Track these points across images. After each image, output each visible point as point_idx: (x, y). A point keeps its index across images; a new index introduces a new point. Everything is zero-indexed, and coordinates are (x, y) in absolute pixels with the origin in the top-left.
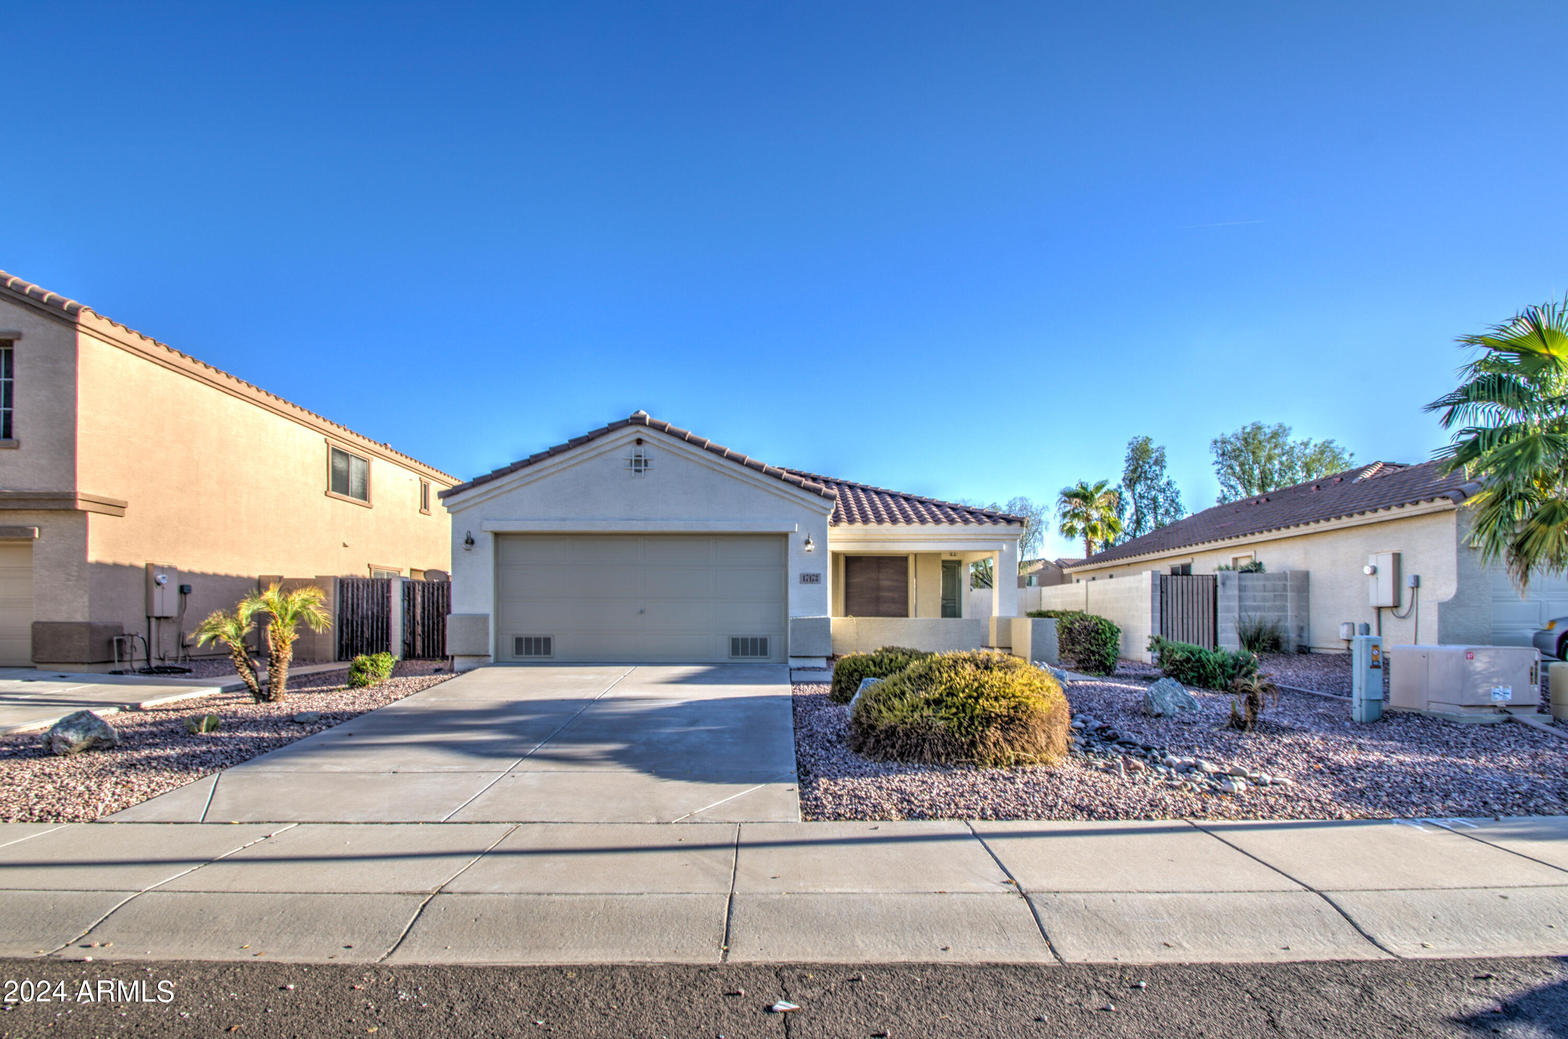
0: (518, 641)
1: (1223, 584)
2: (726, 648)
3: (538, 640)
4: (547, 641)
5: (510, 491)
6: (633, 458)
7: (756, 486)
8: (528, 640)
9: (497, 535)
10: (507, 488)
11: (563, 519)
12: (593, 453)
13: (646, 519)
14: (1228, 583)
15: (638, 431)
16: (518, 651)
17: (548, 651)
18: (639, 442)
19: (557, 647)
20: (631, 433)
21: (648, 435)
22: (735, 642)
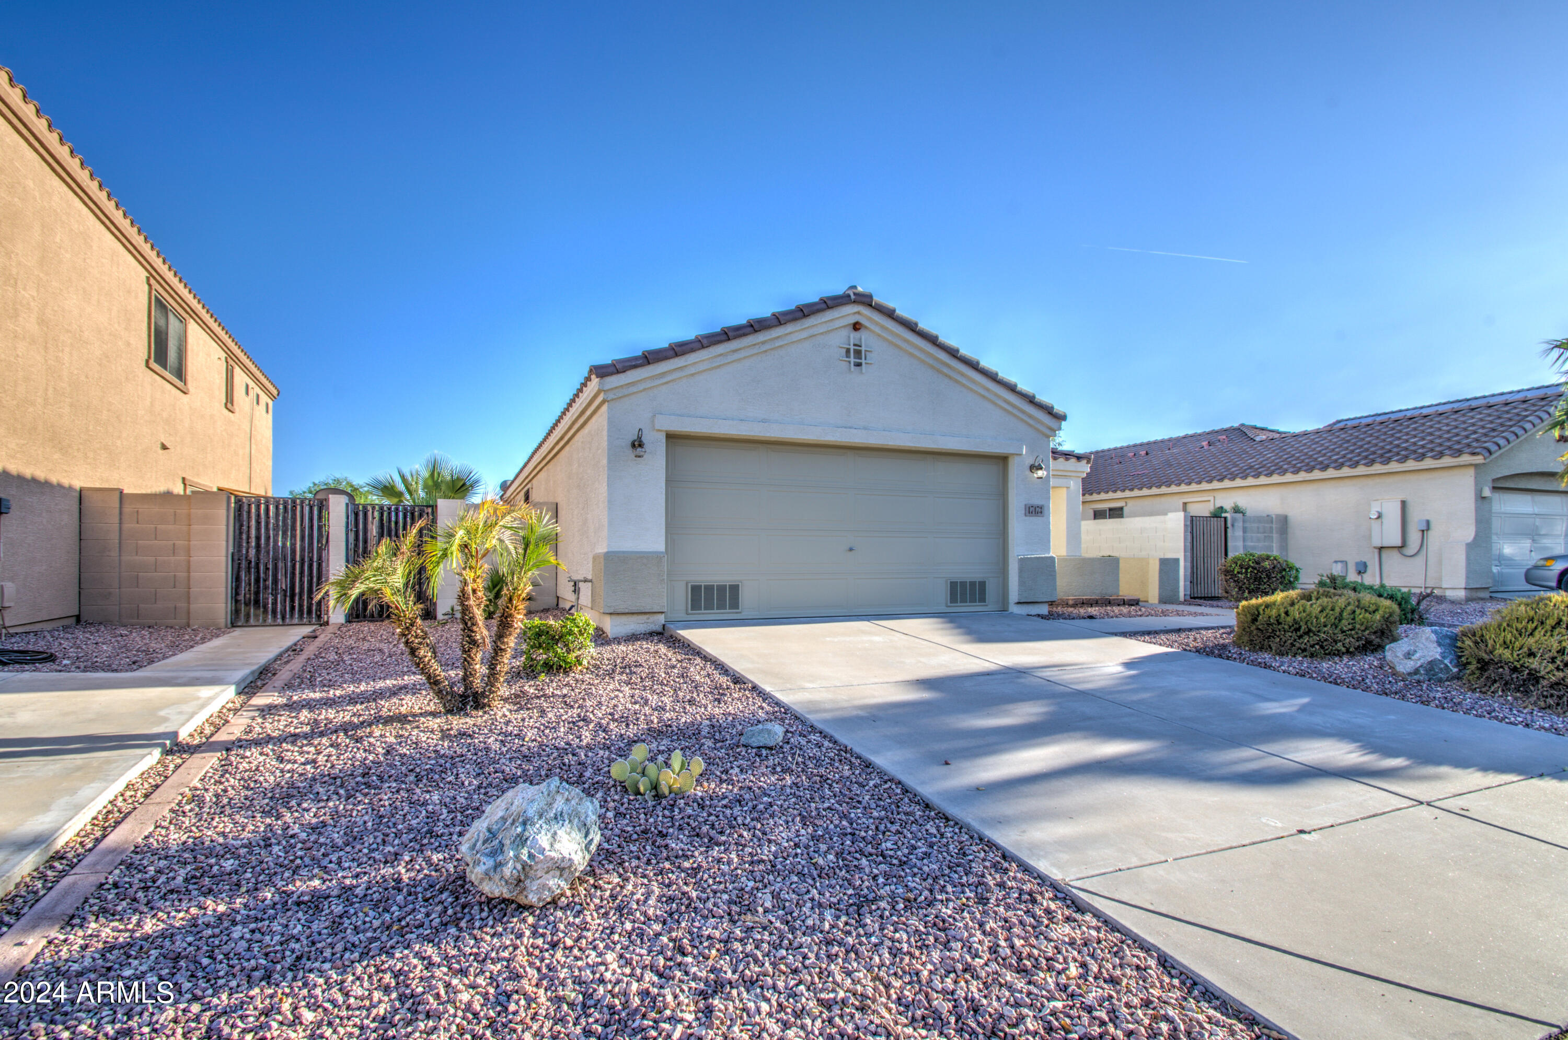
0: (696, 589)
1: (1233, 525)
2: (943, 593)
3: (722, 588)
4: (735, 589)
5: (693, 375)
6: (852, 348)
7: (983, 397)
8: (709, 588)
9: (672, 437)
10: (692, 370)
11: (764, 421)
12: (804, 334)
13: (865, 428)
14: (1236, 524)
15: (858, 313)
16: (695, 604)
17: (735, 604)
18: (856, 327)
19: (747, 596)
20: (849, 313)
21: (870, 319)
22: (953, 585)
